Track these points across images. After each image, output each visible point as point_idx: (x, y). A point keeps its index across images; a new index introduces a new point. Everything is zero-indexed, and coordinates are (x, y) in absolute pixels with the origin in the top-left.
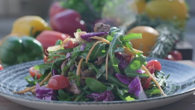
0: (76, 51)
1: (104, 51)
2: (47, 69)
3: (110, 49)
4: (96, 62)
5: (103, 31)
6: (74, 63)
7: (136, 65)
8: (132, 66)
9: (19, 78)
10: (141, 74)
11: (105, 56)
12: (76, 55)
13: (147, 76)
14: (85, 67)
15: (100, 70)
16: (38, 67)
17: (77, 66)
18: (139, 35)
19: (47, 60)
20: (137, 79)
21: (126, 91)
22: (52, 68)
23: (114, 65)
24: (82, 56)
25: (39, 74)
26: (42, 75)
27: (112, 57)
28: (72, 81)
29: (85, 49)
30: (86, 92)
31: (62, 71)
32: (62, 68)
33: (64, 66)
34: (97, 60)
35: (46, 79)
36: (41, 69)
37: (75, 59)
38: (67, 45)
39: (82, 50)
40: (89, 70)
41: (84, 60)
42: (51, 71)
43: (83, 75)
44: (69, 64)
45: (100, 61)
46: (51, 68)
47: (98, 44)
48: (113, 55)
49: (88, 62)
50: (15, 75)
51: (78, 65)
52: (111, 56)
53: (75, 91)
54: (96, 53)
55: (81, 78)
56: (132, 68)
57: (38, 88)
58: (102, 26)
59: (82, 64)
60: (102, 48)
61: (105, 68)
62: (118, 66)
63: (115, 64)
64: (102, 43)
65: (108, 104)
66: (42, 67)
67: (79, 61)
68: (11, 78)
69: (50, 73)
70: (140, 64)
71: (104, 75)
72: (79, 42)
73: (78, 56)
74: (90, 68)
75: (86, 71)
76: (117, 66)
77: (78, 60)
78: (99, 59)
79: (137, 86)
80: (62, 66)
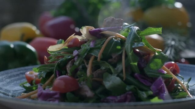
0: (85, 48)
1: (119, 47)
2: (48, 71)
3: (127, 44)
4: (110, 60)
5: (115, 26)
6: (83, 63)
7: (157, 64)
8: (152, 65)
9: (13, 84)
10: (164, 74)
11: (120, 53)
12: (85, 52)
13: (170, 77)
14: (96, 67)
15: (116, 69)
16: (37, 69)
17: (87, 66)
18: (158, 30)
19: (49, 61)
20: (160, 79)
21: (151, 93)
22: (56, 70)
23: (132, 63)
24: (92, 54)
25: (37, 79)
26: (43, 78)
27: (130, 54)
28: (81, 83)
29: (95, 45)
30: (99, 95)
31: (68, 72)
32: (67, 68)
33: (71, 66)
34: (111, 57)
35: (47, 82)
36: (41, 72)
37: (84, 57)
38: (72, 43)
39: (93, 46)
40: (101, 69)
41: (96, 58)
42: (55, 72)
43: (95, 76)
44: (77, 63)
45: (115, 59)
46: (54, 70)
47: (112, 39)
48: (131, 51)
49: (101, 59)
50: (8, 80)
51: (88, 64)
52: (129, 52)
53: (87, 93)
54: (110, 50)
55: (93, 79)
56: (152, 68)
57: (41, 92)
58: (113, 20)
59: (93, 63)
60: (117, 44)
61: (122, 66)
62: (138, 64)
63: (134, 62)
64: (116, 38)
65: (135, 106)
66: (42, 69)
67: (89, 59)
68: (4, 84)
69: (53, 76)
70: (161, 63)
71: (121, 74)
72: (86, 39)
73: (88, 54)
74: (103, 68)
75: (98, 71)
76: (136, 64)
77: (87, 59)
78: (114, 57)
79: (161, 88)
80: (68, 67)
